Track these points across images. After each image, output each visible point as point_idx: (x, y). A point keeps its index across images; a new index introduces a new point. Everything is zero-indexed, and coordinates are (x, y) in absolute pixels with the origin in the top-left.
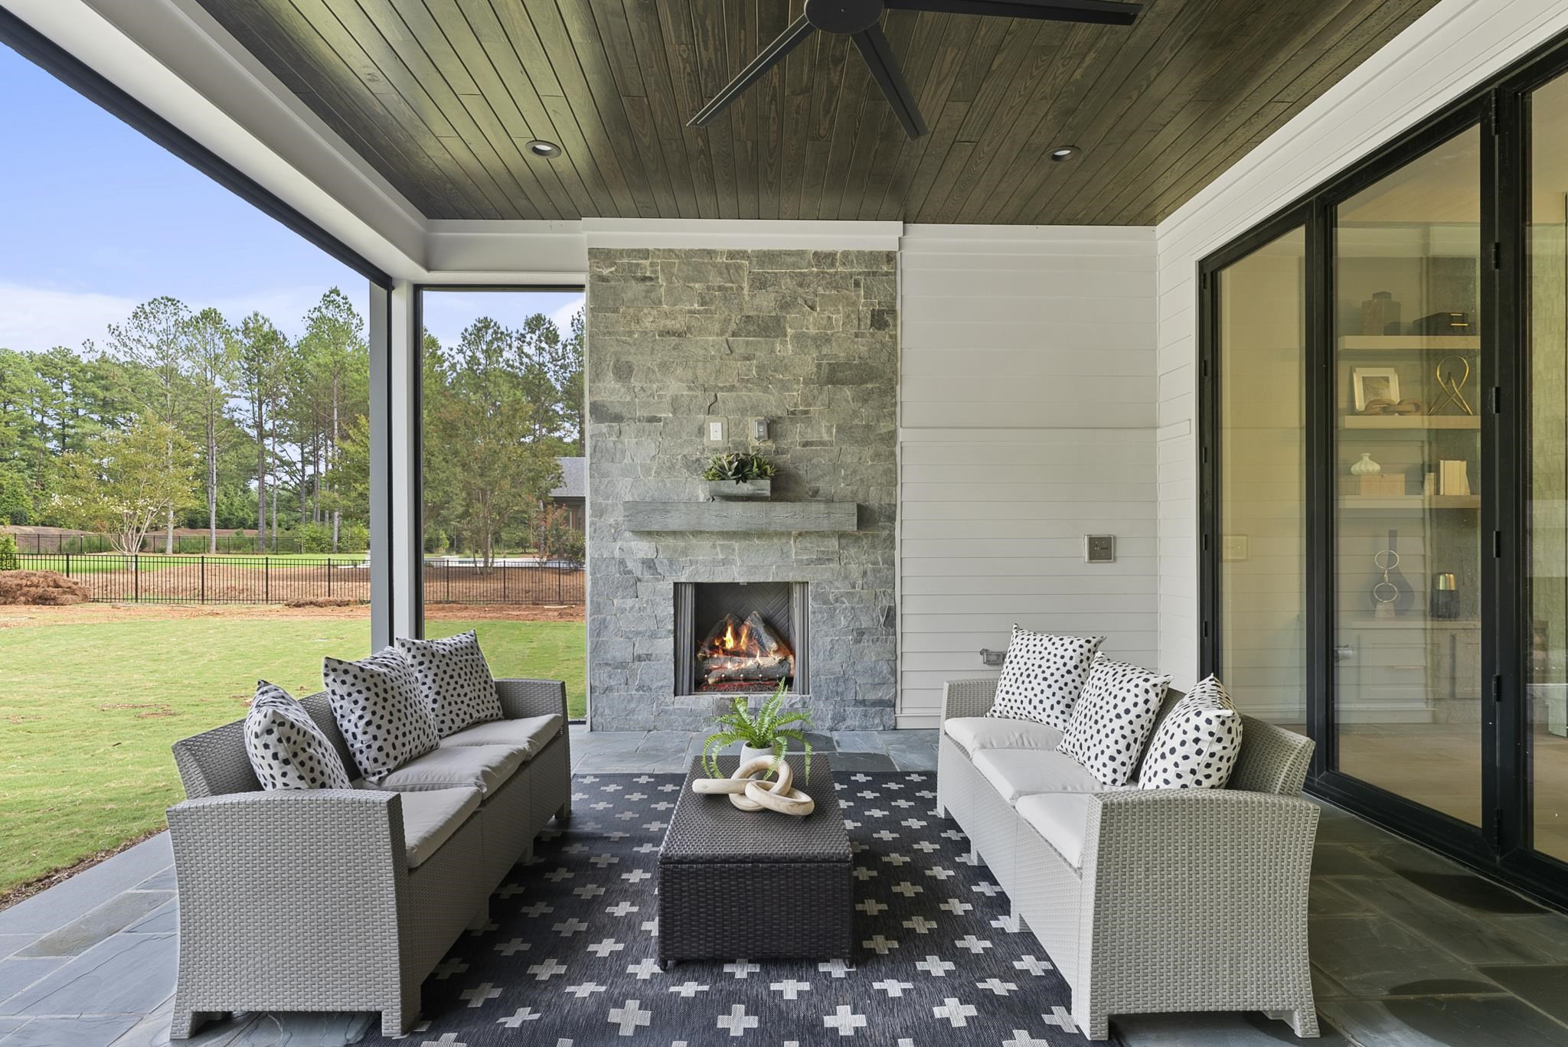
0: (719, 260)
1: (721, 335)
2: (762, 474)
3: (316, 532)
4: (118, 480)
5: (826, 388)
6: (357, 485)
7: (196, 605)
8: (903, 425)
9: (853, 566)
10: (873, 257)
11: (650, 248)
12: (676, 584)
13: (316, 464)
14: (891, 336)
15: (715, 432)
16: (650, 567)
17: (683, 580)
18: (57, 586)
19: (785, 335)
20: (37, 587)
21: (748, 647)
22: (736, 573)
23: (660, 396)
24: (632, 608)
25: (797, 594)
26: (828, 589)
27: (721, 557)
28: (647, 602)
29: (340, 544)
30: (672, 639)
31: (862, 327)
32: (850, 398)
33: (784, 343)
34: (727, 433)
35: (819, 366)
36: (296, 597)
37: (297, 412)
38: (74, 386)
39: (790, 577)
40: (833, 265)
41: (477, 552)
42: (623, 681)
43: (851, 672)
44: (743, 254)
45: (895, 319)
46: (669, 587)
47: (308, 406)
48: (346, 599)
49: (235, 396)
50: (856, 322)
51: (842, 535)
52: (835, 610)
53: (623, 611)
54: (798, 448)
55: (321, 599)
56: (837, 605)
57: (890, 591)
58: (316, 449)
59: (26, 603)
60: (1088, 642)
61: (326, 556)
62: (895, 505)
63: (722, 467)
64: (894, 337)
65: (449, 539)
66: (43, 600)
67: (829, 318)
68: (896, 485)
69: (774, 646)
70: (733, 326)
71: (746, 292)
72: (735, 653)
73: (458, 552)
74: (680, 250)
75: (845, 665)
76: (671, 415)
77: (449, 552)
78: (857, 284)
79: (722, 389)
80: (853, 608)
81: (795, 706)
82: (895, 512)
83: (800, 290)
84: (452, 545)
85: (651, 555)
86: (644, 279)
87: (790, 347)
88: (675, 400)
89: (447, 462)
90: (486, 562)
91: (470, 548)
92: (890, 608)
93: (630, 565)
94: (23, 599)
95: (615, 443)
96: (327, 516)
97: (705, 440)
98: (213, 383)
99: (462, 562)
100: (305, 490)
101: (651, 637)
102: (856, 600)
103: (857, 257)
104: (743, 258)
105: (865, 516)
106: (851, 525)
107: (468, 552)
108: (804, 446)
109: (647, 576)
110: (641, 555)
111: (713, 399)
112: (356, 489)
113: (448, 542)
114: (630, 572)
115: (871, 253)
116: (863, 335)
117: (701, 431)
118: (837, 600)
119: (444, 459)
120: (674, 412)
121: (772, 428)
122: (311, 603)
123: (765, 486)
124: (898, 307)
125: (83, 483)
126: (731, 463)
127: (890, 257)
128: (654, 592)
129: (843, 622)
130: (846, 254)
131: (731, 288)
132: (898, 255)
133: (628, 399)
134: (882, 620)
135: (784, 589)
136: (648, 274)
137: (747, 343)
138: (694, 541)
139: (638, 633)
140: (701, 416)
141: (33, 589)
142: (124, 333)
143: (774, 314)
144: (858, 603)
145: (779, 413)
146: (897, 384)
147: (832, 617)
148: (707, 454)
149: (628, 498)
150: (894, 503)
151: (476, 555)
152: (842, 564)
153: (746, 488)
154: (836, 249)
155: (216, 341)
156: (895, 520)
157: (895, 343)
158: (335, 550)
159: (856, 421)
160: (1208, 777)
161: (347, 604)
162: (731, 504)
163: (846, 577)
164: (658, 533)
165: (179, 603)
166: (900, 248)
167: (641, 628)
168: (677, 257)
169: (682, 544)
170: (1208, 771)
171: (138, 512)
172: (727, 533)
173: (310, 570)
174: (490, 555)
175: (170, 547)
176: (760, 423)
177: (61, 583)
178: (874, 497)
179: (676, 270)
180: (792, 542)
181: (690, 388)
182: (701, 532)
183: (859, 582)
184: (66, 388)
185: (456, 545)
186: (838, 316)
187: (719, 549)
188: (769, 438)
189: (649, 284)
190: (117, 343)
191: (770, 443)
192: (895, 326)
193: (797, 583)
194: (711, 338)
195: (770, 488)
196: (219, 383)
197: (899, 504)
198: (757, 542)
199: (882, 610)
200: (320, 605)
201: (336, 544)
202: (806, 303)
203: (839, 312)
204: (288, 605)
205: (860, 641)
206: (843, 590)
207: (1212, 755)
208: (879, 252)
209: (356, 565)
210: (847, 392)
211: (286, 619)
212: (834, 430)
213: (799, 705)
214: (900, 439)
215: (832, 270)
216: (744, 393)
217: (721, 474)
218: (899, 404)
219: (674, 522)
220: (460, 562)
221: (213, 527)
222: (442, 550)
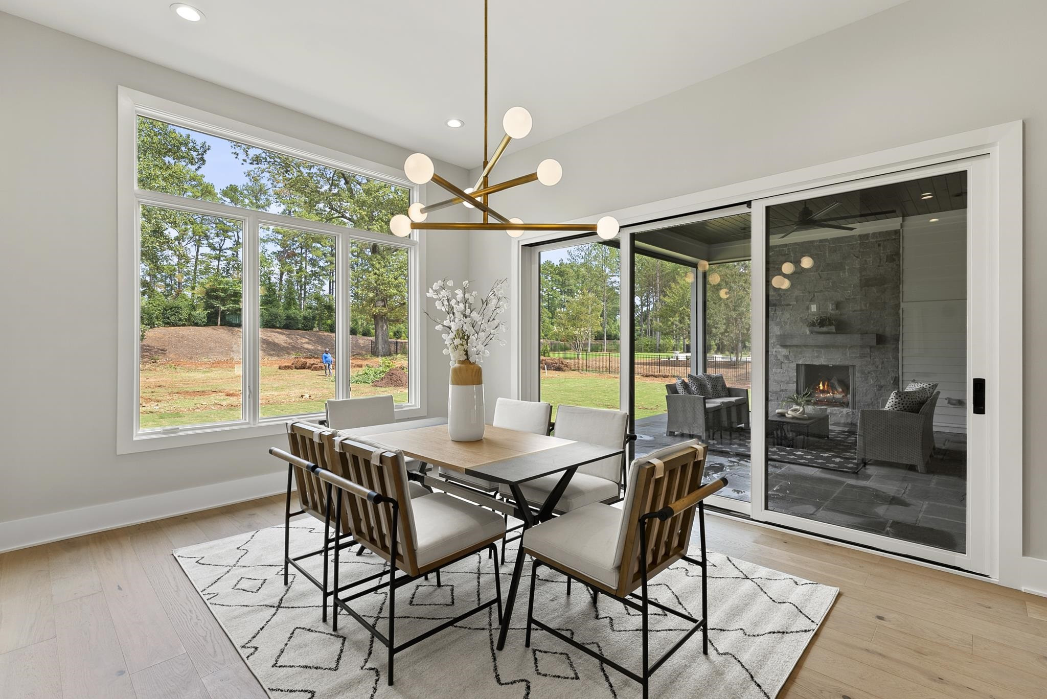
0: (816, 244)
1: (817, 271)
2: (831, 324)
3: (649, 341)
4: (574, 319)
5: (864, 288)
6: (671, 319)
7: (607, 374)
8: (904, 301)
9: (877, 360)
10: (888, 233)
11: (787, 243)
12: (797, 365)
13: (648, 306)
14: (897, 265)
15: (814, 308)
16: (787, 358)
17: (800, 363)
18: (563, 364)
19: (845, 269)
20: (557, 364)
21: (827, 389)
22: (822, 361)
23: (791, 296)
24: (780, 372)
25: (851, 370)
26: (864, 368)
27: (816, 355)
28: (786, 371)
29: (660, 348)
30: (795, 384)
31: (882, 262)
32: (875, 292)
33: (845, 272)
34: (818, 308)
35: (861, 280)
36: (646, 373)
37: (640, 280)
38: (552, 277)
39: (847, 363)
40: (867, 239)
41: (732, 353)
42: (776, 398)
43: (876, 402)
44: (826, 240)
45: (899, 258)
46: (794, 365)
47: (645, 277)
48: (667, 374)
49: (614, 276)
50: (879, 261)
51: (871, 347)
52: (868, 377)
53: (776, 373)
54: (851, 313)
55: (656, 374)
56: (869, 375)
57: (896, 370)
58: (648, 298)
59: (554, 370)
60: (930, 384)
61: (658, 354)
62: (899, 335)
63: (813, 322)
64: (899, 265)
65: (716, 345)
66: (558, 369)
67: (866, 261)
68: (899, 326)
69: (840, 390)
70: (821, 268)
71: (827, 254)
72: (823, 392)
73: (722, 353)
74: (799, 243)
75: (873, 399)
76: (795, 303)
77: (716, 353)
78: (879, 245)
79: (816, 292)
80: (877, 376)
81: (849, 414)
82: (899, 338)
83: (851, 251)
84: (718, 349)
85: (787, 353)
86: (785, 255)
87: (847, 274)
88: (797, 297)
90: (737, 358)
91: (728, 351)
92: (896, 377)
93: (779, 357)
94: (553, 368)
95: (773, 314)
96: (654, 333)
97: (809, 311)
98: (605, 271)
99: (725, 358)
100: (643, 320)
101: (787, 383)
102: (878, 373)
103: (879, 235)
104: (826, 242)
105: (881, 339)
106: (874, 342)
107: (727, 353)
108: (853, 312)
109: (786, 361)
110: (783, 354)
111: (813, 296)
112: (670, 321)
113: (716, 347)
114: (779, 360)
115: (886, 232)
116: (882, 266)
117: (808, 308)
118: (869, 373)
119: (714, 303)
120: (797, 302)
121: (838, 305)
122: (652, 375)
123: (833, 329)
124: (901, 252)
125: (563, 322)
126: (817, 320)
127: (897, 232)
128: (788, 367)
129: (872, 382)
130: (874, 234)
131: (821, 254)
132: (901, 230)
133: (779, 298)
134: (892, 382)
135: (845, 368)
136: (786, 253)
137: (828, 274)
138: (805, 349)
139: (782, 381)
140: (808, 303)
141: (555, 365)
142: (573, 254)
143: (839, 261)
144: (879, 374)
145: (842, 299)
146: (900, 284)
147: (867, 380)
148: (810, 316)
149: (778, 333)
150: (898, 333)
151: (732, 355)
152: (872, 358)
153: (825, 329)
154: (869, 232)
155: (607, 251)
156: (899, 341)
157: (899, 267)
158: (657, 351)
159: (879, 301)
160: (896, 408)
161: (667, 377)
162: (819, 335)
163: (873, 364)
164: (790, 346)
165: (601, 372)
166: (901, 227)
167: (783, 380)
168: (798, 245)
169: (800, 350)
170: (896, 406)
171: (582, 333)
172: (818, 346)
173: (649, 360)
174: (740, 355)
175: (589, 349)
176: (832, 304)
177: (564, 363)
178: (888, 331)
179: (798, 250)
180: (848, 350)
181: (803, 293)
182: (808, 346)
183: (880, 366)
184: (549, 278)
185: (721, 349)
186: (870, 259)
187: (815, 352)
188: (837, 309)
189: (787, 256)
190: (571, 258)
191: (837, 311)
192: (899, 260)
193: (850, 365)
194: (812, 274)
195: (834, 329)
196: (608, 270)
197: (901, 333)
198: (832, 349)
199: (892, 378)
200: (656, 376)
201: (658, 348)
202: (854, 255)
203: (870, 257)
204: (643, 376)
205: (880, 390)
206: (872, 369)
207: (896, 402)
208: (891, 231)
209: (669, 359)
210: (874, 289)
211: (643, 381)
212: (868, 305)
213: (851, 414)
214: (901, 307)
215: (867, 241)
216: (826, 293)
217: (813, 324)
218: (901, 293)
219: (795, 342)
220: (723, 358)
221: (605, 339)
222: (712, 352)
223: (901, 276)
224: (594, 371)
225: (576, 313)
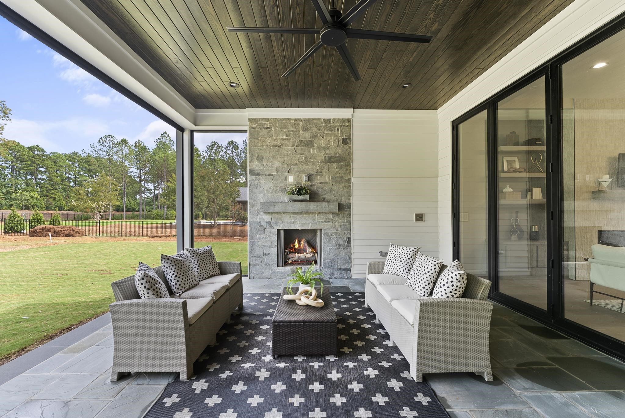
0: (292, 122)
1: (293, 147)
2: (306, 193)
3: (158, 213)
4: (94, 195)
5: (328, 164)
6: (172, 197)
7: (119, 237)
8: (353, 177)
9: (337, 224)
10: (343, 121)
11: (269, 118)
12: (278, 230)
13: (158, 190)
14: (349, 147)
15: (291, 179)
16: (269, 224)
17: (280, 228)
18: (73, 231)
19: (314, 147)
20: (67, 231)
22: (298, 226)
23: (272, 167)
24: (263, 238)
25: (318, 233)
26: (328, 231)
27: (293, 220)
28: (268, 236)
30: (276, 248)
31: (340, 144)
32: (335, 168)
33: (313, 149)
34: (295, 179)
35: (325, 157)
36: (152, 234)
37: (152, 173)
38: (79, 164)
39: (316, 227)
40: (330, 123)
41: (212, 219)
42: (260, 262)
43: (336, 259)
44: (300, 120)
45: (350, 141)
46: (275, 231)
47: (156, 171)
48: (169, 235)
49: (132, 168)
50: (337, 142)
51: (333, 213)
52: (331, 238)
53: (260, 239)
54: (318, 184)
55: (160, 235)
57: (349, 232)
58: (159, 185)
59: (63, 236)
60: (415, 249)
61: (162, 221)
63: (293, 191)
65: (202, 215)
66: (69, 235)
67: (329, 141)
68: (351, 197)
69: (310, 250)
70: (296, 144)
71: (301, 132)
73: (205, 219)
74: (279, 118)
75: (334, 257)
76: (276, 173)
77: (202, 219)
78: (338, 130)
79: (293, 165)
80: (337, 238)
81: (318, 270)
82: (351, 206)
83: (319, 132)
84: (203, 217)
85: (269, 220)
86: (267, 128)
87: (315, 150)
88: (277, 168)
89: (202, 189)
90: (215, 222)
91: (209, 218)
92: (349, 238)
93: (262, 223)
94: (62, 235)
95: (257, 183)
96: (162, 207)
97: (287, 182)
98: (125, 163)
100: (155, 199)
101: (269, 247)
102: (338, 235)
103: (338, 120)
104: (300, 121)
105: (341, 207)
106: (336, 210)
108: (320, 183)
109: (268, 227)
110: (266, 220)
111: (290, 168)
112: (172, 198)
114: (263, 226)
115: (342, 119)
116: (340, 147)
117: (286, 179)
118: (331, 235)
120: (277, 173)
121: (310, 177)
122: (157, 236)
123: (307, 197)
124: (351, 137)
125: (82, 197)
126: (296, 189)
127: (349, 121)
128: (271, 232)
129: (334, 242)
130: (334, 120)
131: (296, 131)
132: (351, 120)
133: (262, 168)
134: (346, 242)
135: (314, 231)
136: (268, 127)
137: (301, 149)
138: (284, 215)
139: (265, 246)
140: (286, 174)
141: (66, 232)
142: (95, 147)
143: (310, 140)
145: (312, 173)
146: (351, 163)
147: (330, 240)
148: (288, 186)
149: (262, 201)
150: (350, 202)
152: (333, 223)
153: (301, 197)
154: (331, 118)
155: (126, 150)
156: (351, 208)
157: (351, 149)
159: (338, 175)
160: (456, 294)
161: (169, 236)
162: (297, 203)
163: (334, 227)
164: (272, 213)
165: (113, 236)
166: (352, 118)
167: (266, 244)
168: (278, 121)
169: (280, 216)
170: (456, 292)
171: (100, 206)
172: (295, 212)
173: (156, 225)
174: (216, 220)
175: (110, 218)
176: (306, 176)
177: (75, 230)
178: (344, 201)
179: (277, 125)
180: (316, 215)
181: (282, 164)
182: (286, 212)
183: (339, 229)
184: (77, 165)
185: (205, 217)
186: (331, 140)
187: (292, 218)
188: (309, 181)
189: (268, 130)
190: (93, 150)
191: (309, 183)
192: (351, 143)
193: (318, 229)
194: (289, 148)
195: (309, 197)
196: (127, 163)
197: (352, 203)
198: (305, 215)
199: (346, 238)
200: (160, 237)
201: (165, 217)
202: (321, 136)
203: (332, 139)
204: (149, 237)
205: (339, 249)
206: (333, 232)
207: (457, 286)
208: (345, 119)
209: (172, 224)
210: (335, 165)
211: (148, 241)
212: (330, 178)
213: (319, 270)
214: (352, 181)
215: (329, 125)
216: (300, 166)
217: (293, 193)
218: (352, 169)
219: (277, 209)
220: (206, 223)
221: (125, 211)
222: (200, 219)
223: (352, 156)
224: (106, 236)
225: (95, 191)
